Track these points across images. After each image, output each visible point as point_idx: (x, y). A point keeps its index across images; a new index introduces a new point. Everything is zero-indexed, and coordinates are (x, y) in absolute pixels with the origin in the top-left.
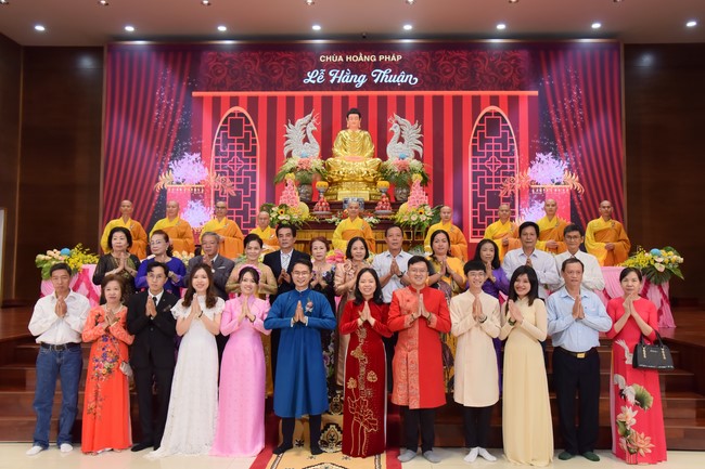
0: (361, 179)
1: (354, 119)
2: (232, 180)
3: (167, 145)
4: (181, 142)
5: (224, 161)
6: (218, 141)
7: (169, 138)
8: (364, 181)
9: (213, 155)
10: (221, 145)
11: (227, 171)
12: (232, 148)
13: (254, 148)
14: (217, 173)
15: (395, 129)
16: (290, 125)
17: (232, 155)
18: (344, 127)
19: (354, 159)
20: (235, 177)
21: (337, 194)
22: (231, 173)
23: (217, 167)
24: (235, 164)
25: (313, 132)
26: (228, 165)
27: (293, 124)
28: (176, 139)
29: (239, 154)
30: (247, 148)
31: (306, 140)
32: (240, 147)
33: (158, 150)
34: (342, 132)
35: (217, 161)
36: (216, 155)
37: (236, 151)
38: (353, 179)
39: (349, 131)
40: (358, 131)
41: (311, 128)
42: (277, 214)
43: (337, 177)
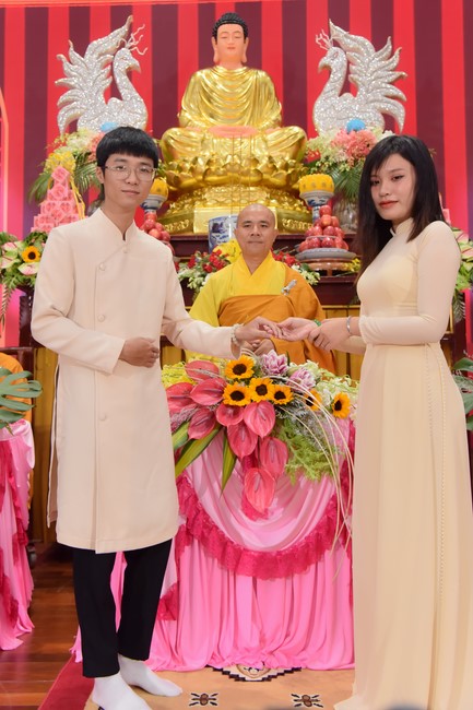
0: (254, 178)
1: (230, 37)
8: (261, 183)
15: (334, 60)
16: (73, 54)
18: (207, 61)
19: (234, 133)
21: (191, 216)
25: (130, 73)
27: (81, 51)
31: (113, 91)
34: (202, 74)
38: (233, 179)
39: (221, 69)
40: (241, 70)
41: (126, 60)
42: (18, 261)
43: (190, 174)
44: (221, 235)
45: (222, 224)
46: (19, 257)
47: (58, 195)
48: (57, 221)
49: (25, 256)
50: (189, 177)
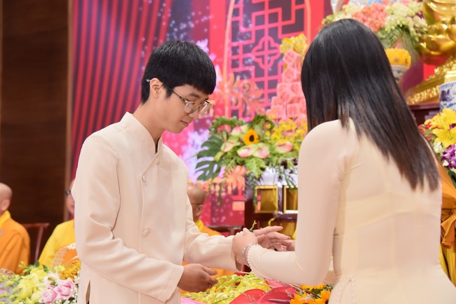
2: (260, 85)
3: (157, 34)
4: (177, 25)
5: (247, 49)
6: (236, 12)
7: (159, 20)
9: (228, 40)
10: (241, 18)
11: (252, 69)
12: (260, 21)
13: (301, 13)
14: (236, 74)
17: (260, 34)
20: (266, 79)
22: (259, 72)
23: (234, 64)
24: (266, 52)
26: (252, 57)
28: (169, 22)
29: (273, 32)
30: (286, 16)
32: (273, 18)
33: (145, 43)
35: (234, 50)
36: (234, 39)
37: (267, 26)
42: (239, 144)
43: (447, 37)
44: (448, 103)
45: (448, 91)
46: (240, 140)
47: (289, 77)
48: (285, 103)
49: (246, 139)
50: (446, 40)
